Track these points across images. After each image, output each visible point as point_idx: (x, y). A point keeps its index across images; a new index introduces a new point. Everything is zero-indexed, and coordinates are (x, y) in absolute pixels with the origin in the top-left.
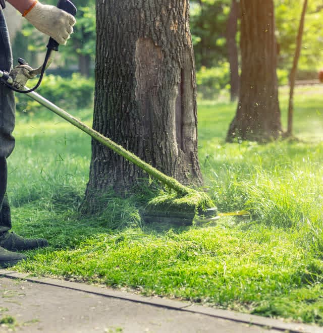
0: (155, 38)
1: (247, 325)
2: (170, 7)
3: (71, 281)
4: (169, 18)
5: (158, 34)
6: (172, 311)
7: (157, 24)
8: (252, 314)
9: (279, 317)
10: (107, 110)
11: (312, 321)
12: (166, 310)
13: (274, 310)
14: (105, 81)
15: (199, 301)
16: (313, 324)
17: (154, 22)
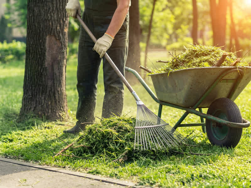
0: (57, 35)
1: (84, 178)
2: (65, 20)
3: (8, 158)
4: (64, 25)
5: (58, 33)
6: (51, 172)
7: (58, 28)
8: (88, 173)
9: (99, 175)
10: (31, 71)
11: (113, 177)
12: (48, 171)
13: (97, 171)
14: (30, 56)
15: (64, 167)
16: (114, 178)
17: (57, 27)
